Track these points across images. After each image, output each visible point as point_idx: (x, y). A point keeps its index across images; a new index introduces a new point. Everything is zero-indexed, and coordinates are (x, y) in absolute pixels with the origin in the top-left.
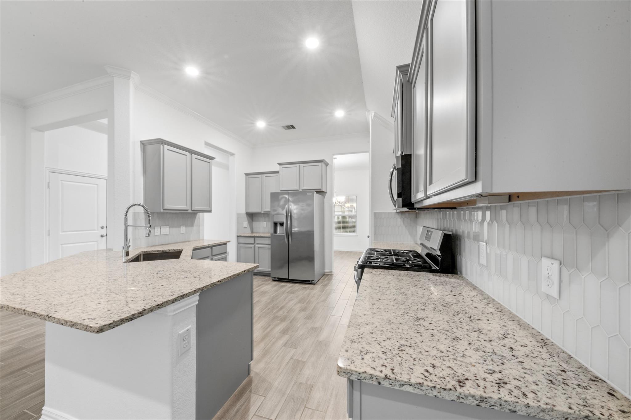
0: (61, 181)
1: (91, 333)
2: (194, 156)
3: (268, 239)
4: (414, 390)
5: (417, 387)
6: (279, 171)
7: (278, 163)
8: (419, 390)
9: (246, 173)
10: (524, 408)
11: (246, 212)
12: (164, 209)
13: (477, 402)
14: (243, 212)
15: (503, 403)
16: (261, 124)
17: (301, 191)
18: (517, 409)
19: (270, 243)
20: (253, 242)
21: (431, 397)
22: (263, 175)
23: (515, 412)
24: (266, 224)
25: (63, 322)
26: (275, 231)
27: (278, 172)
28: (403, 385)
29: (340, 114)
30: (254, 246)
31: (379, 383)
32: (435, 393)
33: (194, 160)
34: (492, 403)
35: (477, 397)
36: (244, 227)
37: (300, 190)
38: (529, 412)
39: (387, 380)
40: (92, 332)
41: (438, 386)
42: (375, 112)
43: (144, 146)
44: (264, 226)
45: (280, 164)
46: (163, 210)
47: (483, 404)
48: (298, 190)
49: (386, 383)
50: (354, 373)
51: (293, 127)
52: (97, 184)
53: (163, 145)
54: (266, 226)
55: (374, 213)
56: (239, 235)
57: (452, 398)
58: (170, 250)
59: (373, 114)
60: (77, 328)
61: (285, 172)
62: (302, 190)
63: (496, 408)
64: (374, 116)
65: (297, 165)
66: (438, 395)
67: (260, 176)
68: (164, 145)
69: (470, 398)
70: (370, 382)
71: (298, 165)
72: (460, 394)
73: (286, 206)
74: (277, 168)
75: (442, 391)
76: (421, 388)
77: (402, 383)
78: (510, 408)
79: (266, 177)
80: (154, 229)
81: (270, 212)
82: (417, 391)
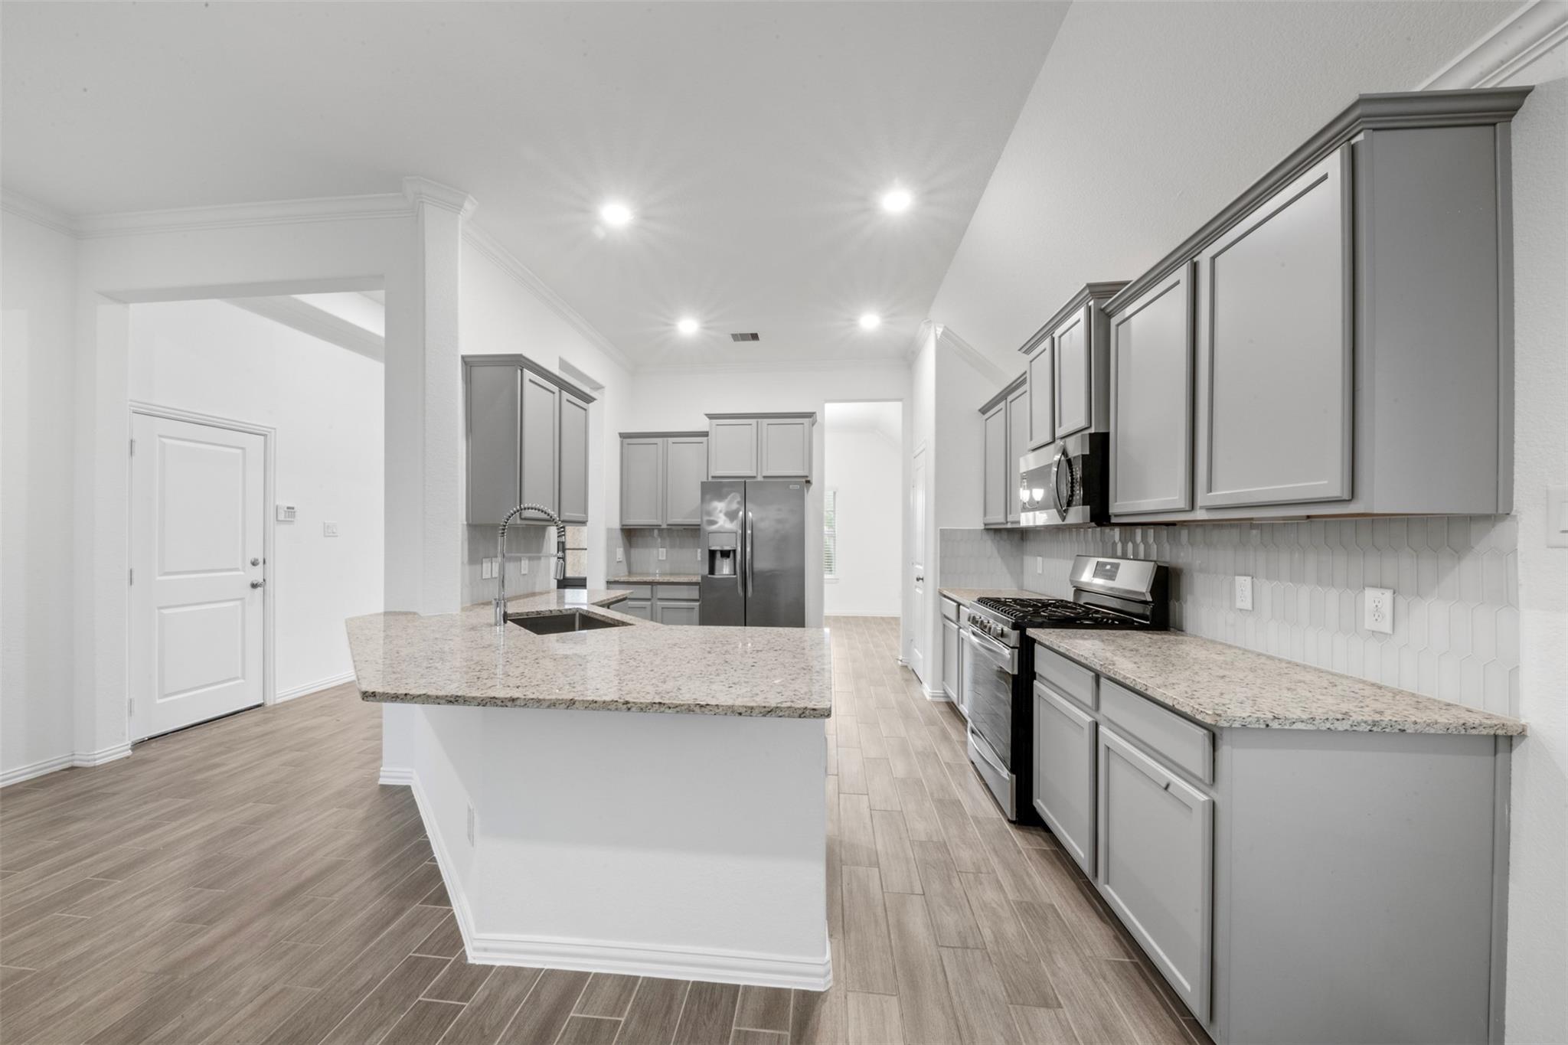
0: (160, 436)
1: (815, 720)
2: (566, 395)
3: (685, 587)
4: (1306, 726)
5: (1308, 722)
6: (708, 432)
7: (706, 415)
8: (1311, 725)
9: (623, 433)
10: (1412, 725)
11: (623, 525)
12: (523, 517)
13: (1369, 727)
14: (616, 524)
15: (1394, 724)
16: (688, 326)
17: (762, 479)
18: (1405, 728)
19: (698, 597)
20: (649, 596)
21: (1325, 731)
22: (665, 439)
23: (1404, 730)
24: (665, 554)
25: (743, 710)
26: (712, 571)
27: (705, 434)
28: (1294, 723)
29: (870, 321)
30: (652, 605)
31: (1267, 726)
32: (1328, 725)
33: (565, 403)
34: (1384, 726)
35: (1369, 722)
36: (618, 560)
37: (760, 479)
38: (1416, 728)
39: (1276, 720)
40: (818, 717)
41: (1330, 718)
42: (945, 327)
43: (469, 367)
44: (660, 558)
45: (711, 417)
46: (521, 519)
47: (1375, 729)
48: (754, 477)
49: (1275, 725)
50: (1237, 719)
51: (755, 337)
52: (242, 448)
53: (522, 370)
54: (664, 558)
55: (941, 530)
56: (612, 579)
57: (1345, 728)
58: (551, 611)
59: (940, 330)
60: (780, 714)
61: (721, 434)
62: (764, 477)
63: (1387, 730)
64: (943, 333)
65: (753, 421)
66: (1332, 727)
67: (659, 440)
68: (525, 369)
69: (1363, 724)
70: (1257, 726)
71: (756, 420)
72: (1353, 722)
73: (741, 513)
74: (703, 424)
75: (1335, 721)
76: (1314, 722)
77: (1294, 720)
78: (1400, 727)
79: (673, 443)
80: (482, 564)
81: (699, 525)
82: (1310, 727)
